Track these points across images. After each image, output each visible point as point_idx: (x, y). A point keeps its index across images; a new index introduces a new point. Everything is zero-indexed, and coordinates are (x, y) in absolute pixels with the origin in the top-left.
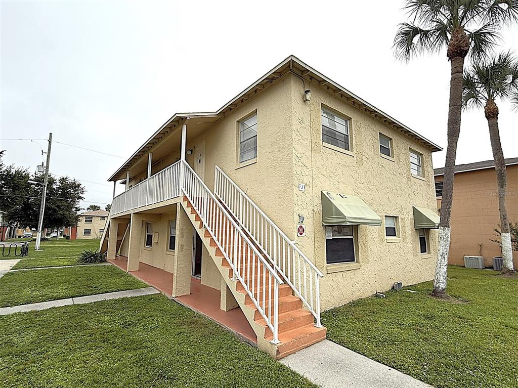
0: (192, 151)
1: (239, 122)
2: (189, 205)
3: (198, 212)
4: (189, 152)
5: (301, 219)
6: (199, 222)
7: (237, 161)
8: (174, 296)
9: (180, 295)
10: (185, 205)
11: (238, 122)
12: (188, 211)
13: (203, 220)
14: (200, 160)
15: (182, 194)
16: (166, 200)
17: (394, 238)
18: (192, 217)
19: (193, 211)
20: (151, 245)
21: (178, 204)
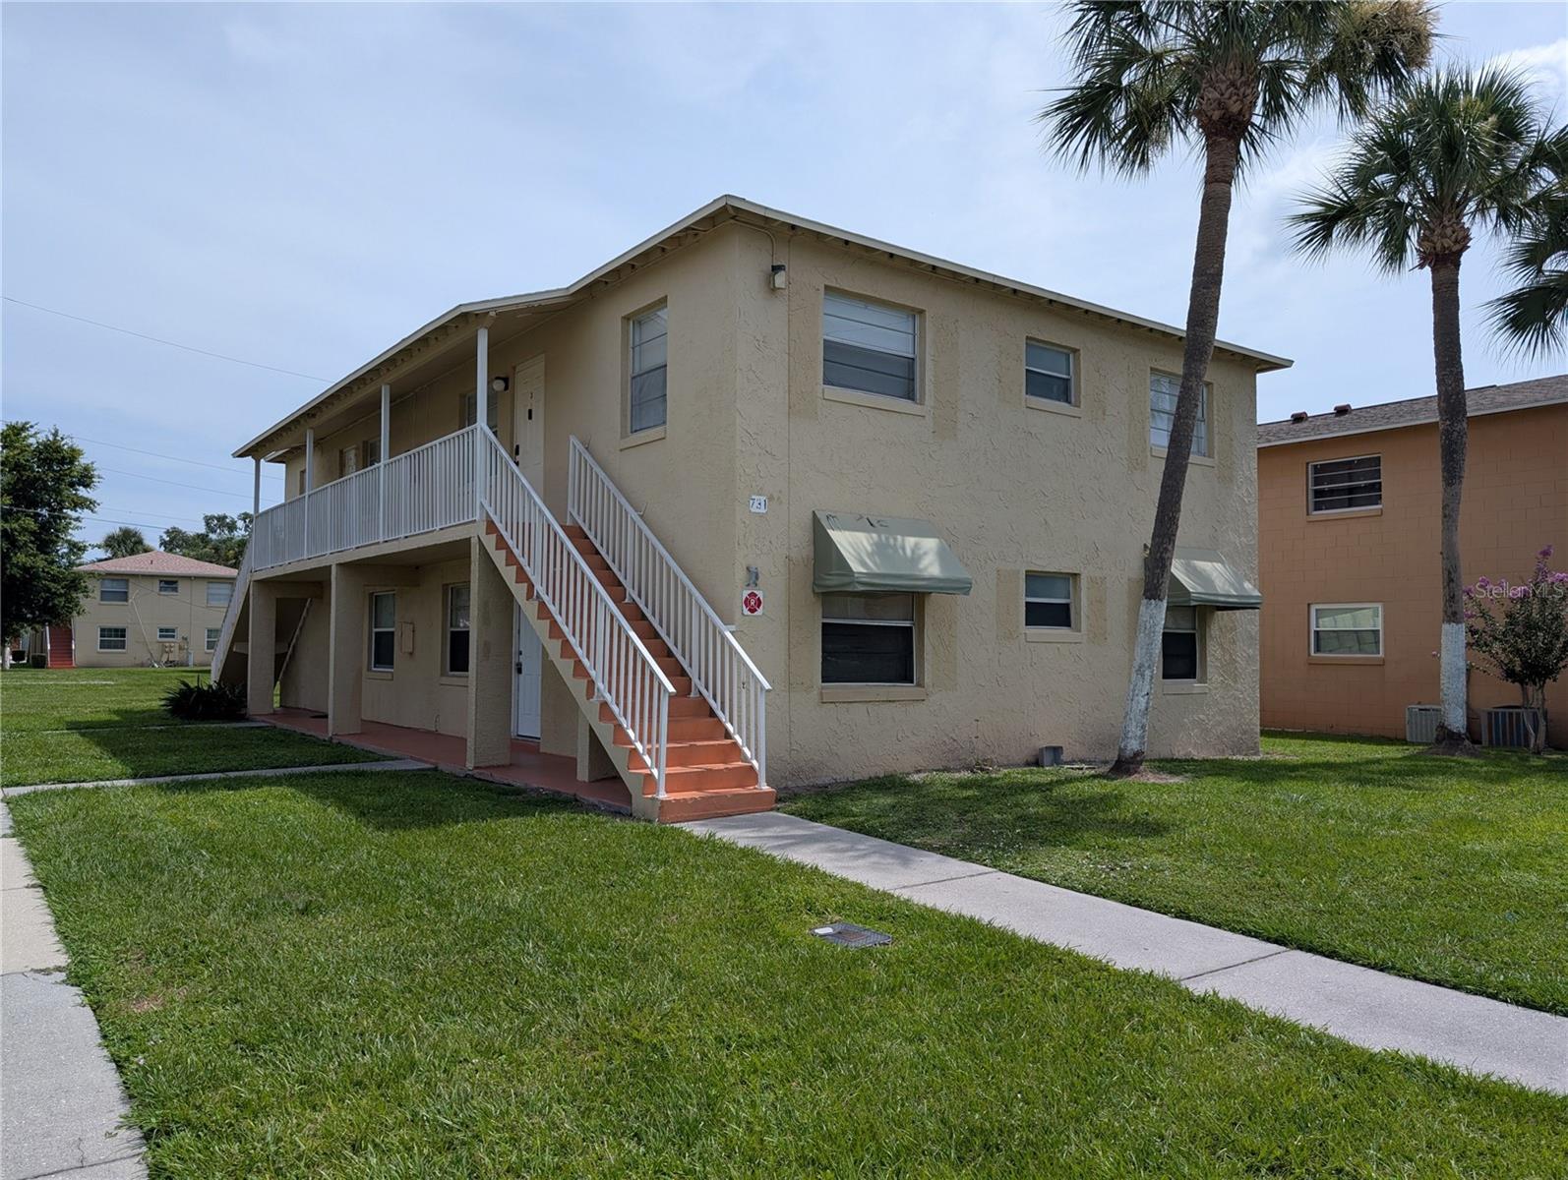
0: (506, 380)
1: (629, 319)
2: (501, 543)
3: (523, 561)
4: (499, 385)
5: (753, 576)
6: (526, 585)
7: (623, 427)
8: (470, 765)
9: (487, 764)
10: (490, 542)
11: (627, 318)
12: (499, 558)
13: (533, 578)
14: (530, 411)
15: (481, 515)
16: (439, 531)
17: (1063, 631)
18: (509, 574)
19: (511, 559)
20: (390, 663)
21: (474, 541)
